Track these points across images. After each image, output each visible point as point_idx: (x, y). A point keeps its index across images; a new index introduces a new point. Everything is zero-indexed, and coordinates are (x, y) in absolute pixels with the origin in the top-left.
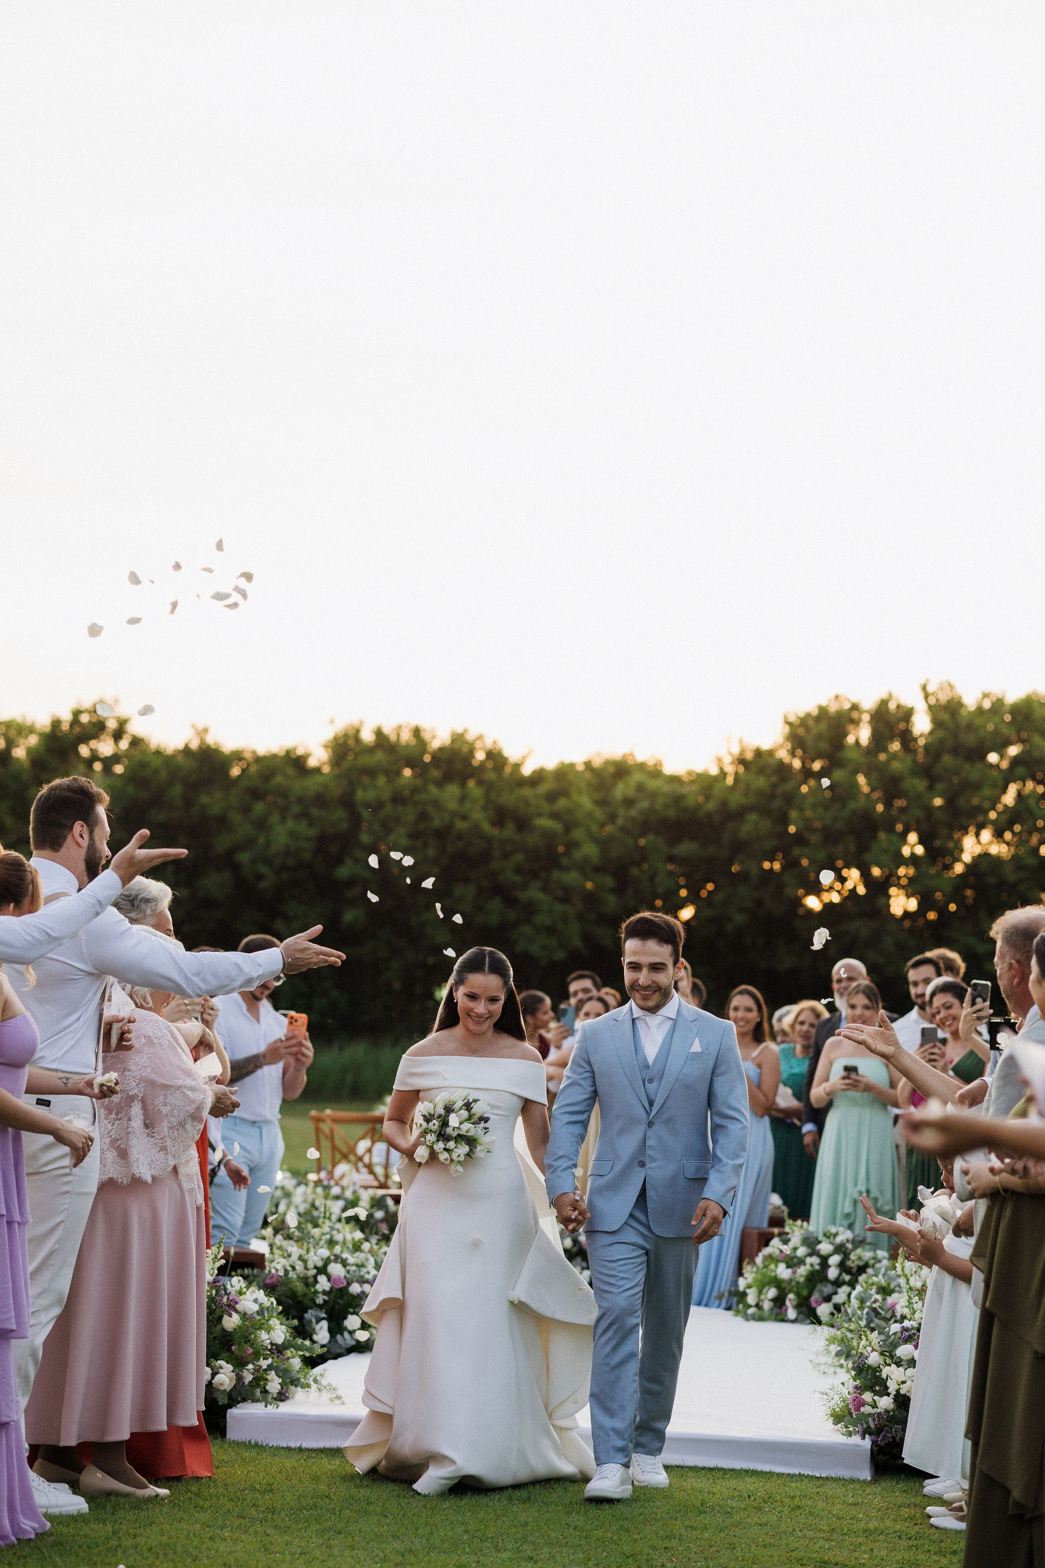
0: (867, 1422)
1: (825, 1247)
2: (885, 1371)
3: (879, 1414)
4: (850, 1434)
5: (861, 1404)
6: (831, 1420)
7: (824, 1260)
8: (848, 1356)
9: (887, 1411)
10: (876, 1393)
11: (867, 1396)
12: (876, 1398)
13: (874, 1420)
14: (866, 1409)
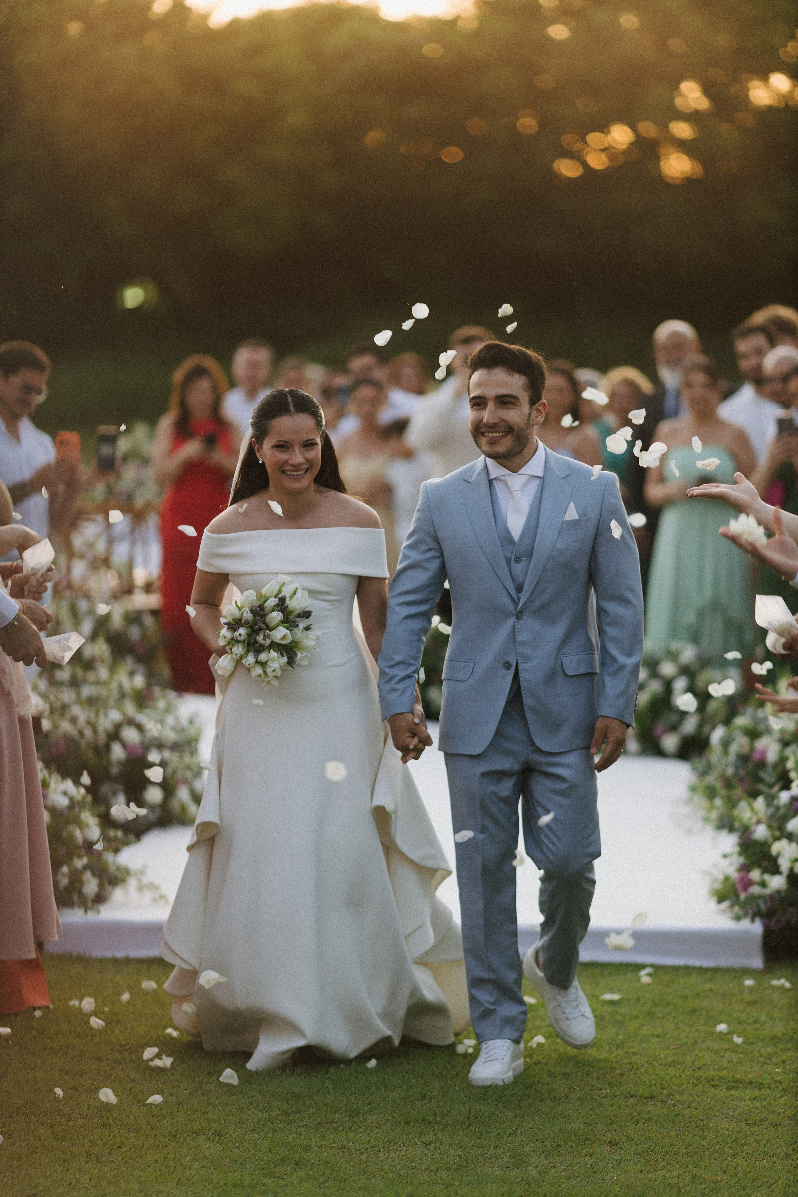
0: (758, 905)
1: (668, 669)
2: (777, 847)
3: (771, 896)
4: (738, 918)
5: (747, 884)
6: (714, 900)
7: (668, 685)
8: (731, 829)
9: (778, 892)
10: (765, 871)
11: (755, 875)
12: (767, 877)
13: (765, 902)
14: (755, 890)
